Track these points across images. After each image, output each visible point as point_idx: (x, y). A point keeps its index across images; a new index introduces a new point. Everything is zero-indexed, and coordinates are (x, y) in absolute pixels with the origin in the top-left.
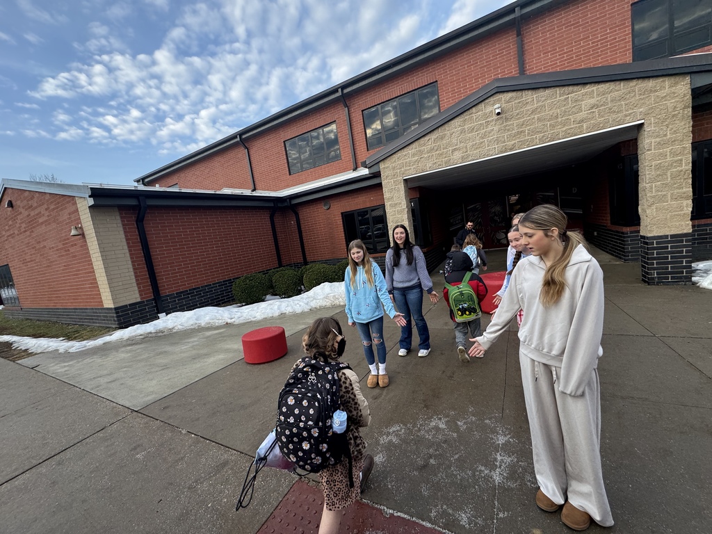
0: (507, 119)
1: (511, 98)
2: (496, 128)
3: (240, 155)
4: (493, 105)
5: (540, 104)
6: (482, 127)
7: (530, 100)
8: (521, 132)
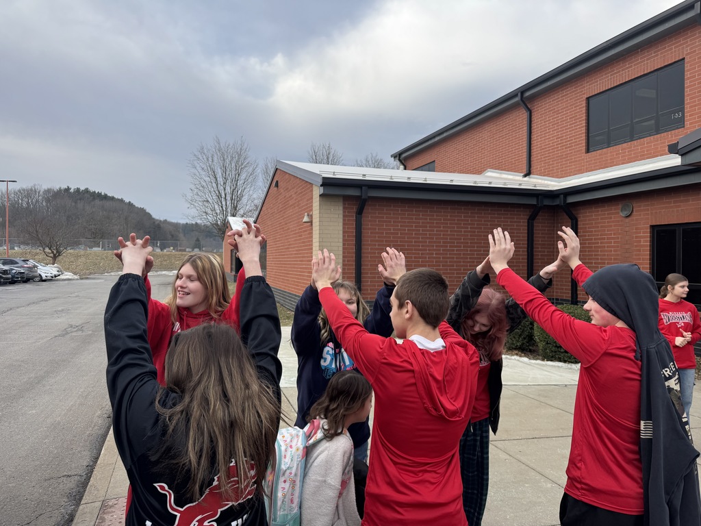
3: (519, 121)
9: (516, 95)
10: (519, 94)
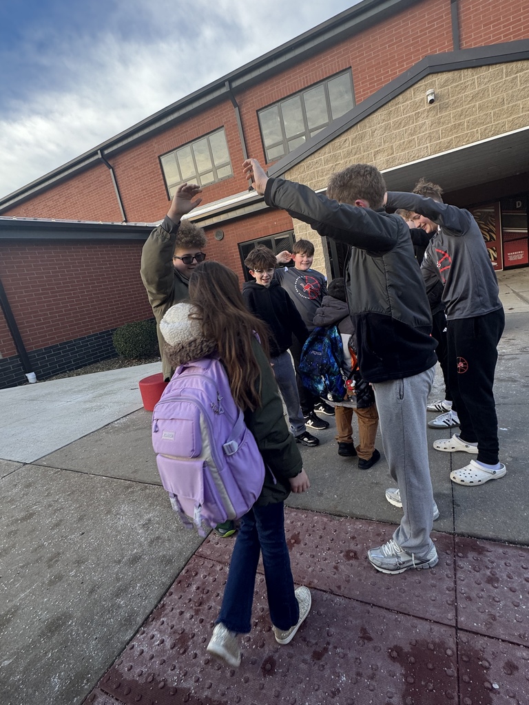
0: (441, 109)
1: (446, 81)
2: (428, 121)
3: (103, 178)
4: (425, 90)
5: (483, 87)
6: (411, 122)
7: (470, 83)
8: (459, 125)
9: (95, 153)
10: (99, 152)
